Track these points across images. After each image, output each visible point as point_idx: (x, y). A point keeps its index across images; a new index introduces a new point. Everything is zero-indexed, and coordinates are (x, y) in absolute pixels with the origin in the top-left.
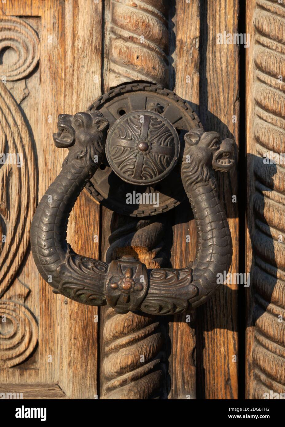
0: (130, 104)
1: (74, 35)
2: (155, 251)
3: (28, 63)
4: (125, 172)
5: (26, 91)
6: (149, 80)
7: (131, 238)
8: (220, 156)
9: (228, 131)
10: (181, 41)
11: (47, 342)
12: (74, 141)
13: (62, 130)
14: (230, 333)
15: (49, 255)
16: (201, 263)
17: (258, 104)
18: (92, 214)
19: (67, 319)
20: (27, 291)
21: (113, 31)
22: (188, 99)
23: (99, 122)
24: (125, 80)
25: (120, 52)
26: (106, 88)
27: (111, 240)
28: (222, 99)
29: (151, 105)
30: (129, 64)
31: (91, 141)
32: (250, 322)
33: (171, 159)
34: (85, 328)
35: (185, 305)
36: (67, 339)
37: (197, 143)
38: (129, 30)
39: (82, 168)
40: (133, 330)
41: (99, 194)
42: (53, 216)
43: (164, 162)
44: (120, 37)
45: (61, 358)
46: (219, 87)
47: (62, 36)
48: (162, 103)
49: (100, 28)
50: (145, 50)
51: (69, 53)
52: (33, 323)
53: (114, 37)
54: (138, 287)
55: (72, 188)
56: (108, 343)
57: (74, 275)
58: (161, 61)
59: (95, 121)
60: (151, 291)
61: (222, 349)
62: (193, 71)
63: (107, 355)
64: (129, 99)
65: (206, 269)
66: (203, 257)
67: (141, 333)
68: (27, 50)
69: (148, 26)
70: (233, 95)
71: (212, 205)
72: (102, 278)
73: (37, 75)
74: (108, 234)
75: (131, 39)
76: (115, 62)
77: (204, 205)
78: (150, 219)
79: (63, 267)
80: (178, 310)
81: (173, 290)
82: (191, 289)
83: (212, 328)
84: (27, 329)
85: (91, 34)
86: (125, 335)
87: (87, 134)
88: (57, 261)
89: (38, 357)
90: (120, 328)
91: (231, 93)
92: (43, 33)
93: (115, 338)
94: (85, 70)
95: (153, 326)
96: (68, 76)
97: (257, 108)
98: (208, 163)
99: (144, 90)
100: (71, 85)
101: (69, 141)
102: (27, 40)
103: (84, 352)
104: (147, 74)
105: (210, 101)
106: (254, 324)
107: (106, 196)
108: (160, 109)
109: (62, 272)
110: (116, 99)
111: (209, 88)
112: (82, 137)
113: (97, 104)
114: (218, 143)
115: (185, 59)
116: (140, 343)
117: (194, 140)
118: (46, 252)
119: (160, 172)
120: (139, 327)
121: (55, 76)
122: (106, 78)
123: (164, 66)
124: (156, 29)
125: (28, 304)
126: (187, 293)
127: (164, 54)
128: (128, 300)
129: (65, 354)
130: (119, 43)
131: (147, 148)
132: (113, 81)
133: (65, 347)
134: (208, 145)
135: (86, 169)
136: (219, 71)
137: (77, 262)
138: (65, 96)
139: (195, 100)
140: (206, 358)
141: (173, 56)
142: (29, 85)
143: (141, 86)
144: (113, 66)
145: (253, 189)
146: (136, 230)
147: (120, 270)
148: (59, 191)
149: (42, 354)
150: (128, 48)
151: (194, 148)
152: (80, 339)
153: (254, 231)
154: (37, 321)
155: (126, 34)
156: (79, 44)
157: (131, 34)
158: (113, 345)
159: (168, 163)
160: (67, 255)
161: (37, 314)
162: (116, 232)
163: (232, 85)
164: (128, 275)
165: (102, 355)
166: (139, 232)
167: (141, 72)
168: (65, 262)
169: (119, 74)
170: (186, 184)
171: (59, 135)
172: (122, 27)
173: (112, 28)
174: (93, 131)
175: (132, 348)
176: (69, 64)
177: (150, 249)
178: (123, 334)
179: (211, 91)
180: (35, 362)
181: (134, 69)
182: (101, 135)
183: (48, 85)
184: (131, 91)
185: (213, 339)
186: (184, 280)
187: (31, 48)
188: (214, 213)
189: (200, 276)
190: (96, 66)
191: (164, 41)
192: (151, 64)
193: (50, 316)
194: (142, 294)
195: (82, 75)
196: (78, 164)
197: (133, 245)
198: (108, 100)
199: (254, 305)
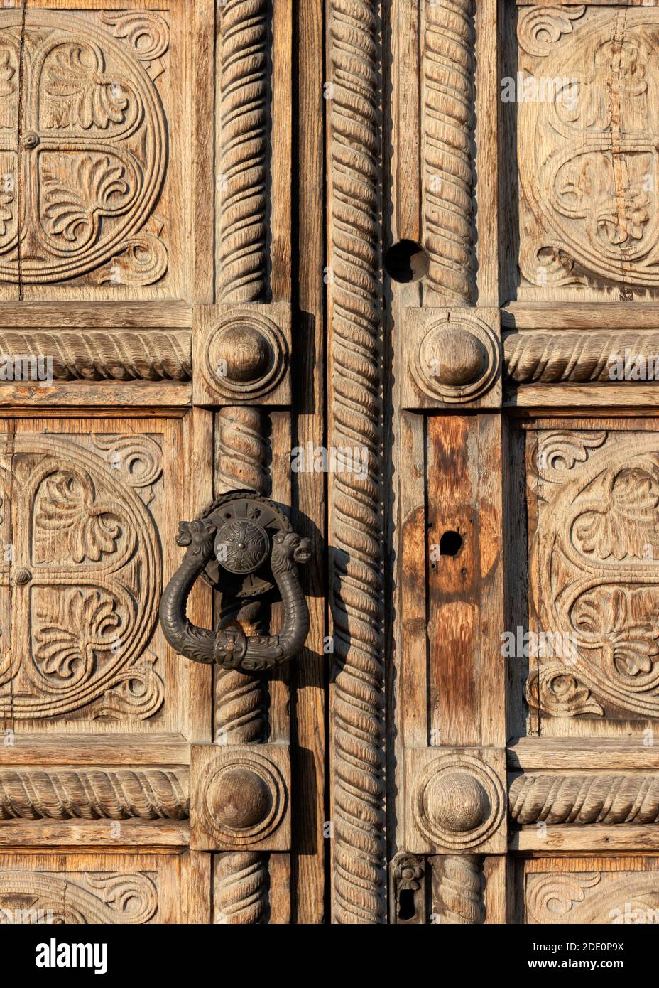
0: (234, 509)
1: (191, 451)
2: (256, 624)
3: (153, 472)
4: (229, 565)
5: (152, 495)
6: (250, 488)
7: (237, 614)
8: (300, 552)
9: (316, 527)
10: (276, 455)
11: (171, 699)
12: (191, 542)
13: (182, 533)
14: (318, 690)
15: (173, 627)
16: (286, 632)
17: (336, 506)
18: (207, 595)
19: (187, 680)
20: (155, 658)
21: (221, 448)
22: (282, 502)
23: (209, 528)
24: (231, 489)
25: (227, 467)
26: (216, 494)
27: (222, 616)
28: (310, 501)
29: (251, 510)
30: (234, 476)
31: (203, 542)
32: (331, 680)
33: (263, 555)
34: (201, 686)
35: (274, 662)
36: (188, 696)
37: (282, 542)
38: (234, 449)
39: (197, 562)
40: (239, 686)
41: (211, 580)
42: (176, 597)
43: (257, 557)
44: (227, 454)
45: (183, 711)
46: (308, 491)
47: (181, 450)
48: (260, 508)
49: (211, 446)
50: (247, 464)
51: (187, 465)
52: (160, 684)
53: (222, 453)
54: (238, 649)
55: (190, 576)
56: (219, 698)
57: (192, 641)
58: (260, 473)
59: (206, 527)
60: (248, 652)
61: (312, 703)
62: (286, 479)
63: (219, 707)
64: (234, 506)
65: (289, 636)
66: (287, 627)
67: (245, 689)
68: (153, 461)
69: (248, 446)
70: (319, 498)
71: (293, 588)
72: (213, 643)
73: (160, 481)
74: (219, 611)
75: (235, 456)
76: (223, 474)
77: (288, 588)
78: (251, 599)
79: (184, 635)
80: (268, 666)
81: (265, 651)
82: (278, 650)
83: (304, 686)
84: (155, 689)
85: (204, 451)
86: (233, 690)
87: (201, 536)
88: (179, 630)
89: (164, 711)
90: (229, 685)
91: (318, 496)
92: (166, 447)
93: (225, 693)
94: (199, 480)
95: (254, 684)
96: (186, 483)
97: (336, 510)
98: (291, 556)
99: (245, 498)
100: (189, 491)
101: (187, 541)
102: (152, 453)
103: (201, 704)
104: (248, 484)
105: (301, 502)
106: (334, 681)
107: (217, 582)
108: (258, 513)
109: (183, 639)
110: (224, 505)
111: (300, 493)
112: (197, 539)
113: (209, 509)
114: (298, 542)
115: (280, 470)
116: (244, 697)
117: (279, 540)
118: (171, 624)
119: (255, 564)
120: (244, 684)
121: (175, 483)
122: (216, 486)
123: (262, 477)
124: (255, 448)
125: (156, 669)
126: (275, 653)
127: (262, 467)
128: (232, 659)
129: (186, 708)
130: (226, 459)
131: (244, 547)
132: (222, 490)
133: (186, 703)
134: (290, 544)
135: (200, 563)
136: (308, 478)
137: (194, 631)
138: (184, 499)
139: (288, 503)
140: (299, 710)
141: (270, 467)
142: (154, 490)
143: (243, 494)
144: (221, 477)
145: (333, 575)
146: (240, 607)
147: (226, 637)
148: (180, 579)
149: (167, 709)
150: (233, 463)
151: (279, 545)
152: (198, 695)
153: (334, 608)
154: (163, 683)
155: (231, 452)
156: (195, 459)
157: (235, 452)
158: (223, 699)
159: (260, 558)
160: (187, 626)
161: (163, 676)
162: (225, 609)
163: (318, 489)
164: (231, 641)
165: (215, 708)
166: (243, 609)
167: (243, 482)
168: (185, 631)
169: (226, 485)
170: (274, 573)
171: (180, 537)
172: (228, 446)
173: (221, 446)
174: (205, 535)
175: (239, 700)
176: (186, 473)
177: (251, 622)
178: (231, 690)
179: (302, 494)
180: (162, 716)
181: (238, 481)
182: (211, 537)
183: (170, 490)
184: (236, 499)
185: (304, 695)
186: (273, 644)
187: (155, 459)
188: (295, 594)
189: (285, 641)
190: (208, 477)
191: (262, 457)
192: (251, 476)
193: (174, 678)
194: (242, 654)
195: (197, 484)
196: (194, 558)
197: (238, 619)
198: (218, 506)
199: (335, 666)
